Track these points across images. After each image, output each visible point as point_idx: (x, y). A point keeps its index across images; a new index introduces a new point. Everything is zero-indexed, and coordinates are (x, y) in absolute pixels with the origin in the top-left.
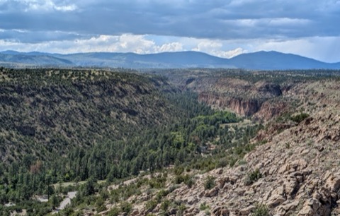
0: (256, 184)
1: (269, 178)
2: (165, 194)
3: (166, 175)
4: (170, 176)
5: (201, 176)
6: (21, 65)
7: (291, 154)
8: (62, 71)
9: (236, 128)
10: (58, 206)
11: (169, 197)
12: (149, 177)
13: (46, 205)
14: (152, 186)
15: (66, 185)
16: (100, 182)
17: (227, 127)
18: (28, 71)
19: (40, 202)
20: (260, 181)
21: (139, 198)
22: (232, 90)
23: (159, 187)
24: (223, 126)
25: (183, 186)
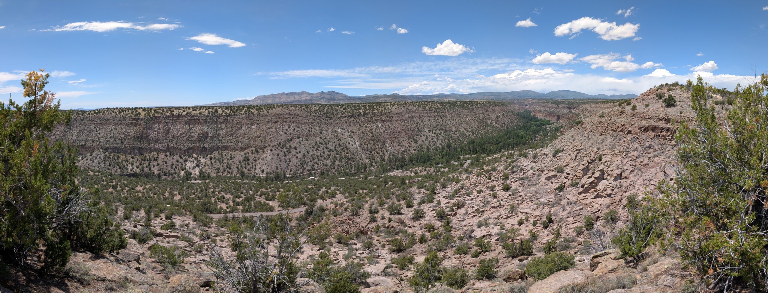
0: (558, 156)
1: (564, 152)
2: (513, 162)
3: (514, 152)
4: (516, 153)
5: (531, 153)
6: (446, 100)
7: (574, 140)
8: (464, 102)
9: (550, 128)
10: (463, 166)
11: (515, 164)
12: (506, 153)
13: (457, 166)
14: (507, 158)
15: (466, 156)
16: (482, 155)
17: (546, 128)
18: (449, 103)
19: (454, 165)
20: (560, 154)
21: (500, 163)
22: (548, 109)
23: (510, 158)
24: (544, 127)
25: (522, 158)
